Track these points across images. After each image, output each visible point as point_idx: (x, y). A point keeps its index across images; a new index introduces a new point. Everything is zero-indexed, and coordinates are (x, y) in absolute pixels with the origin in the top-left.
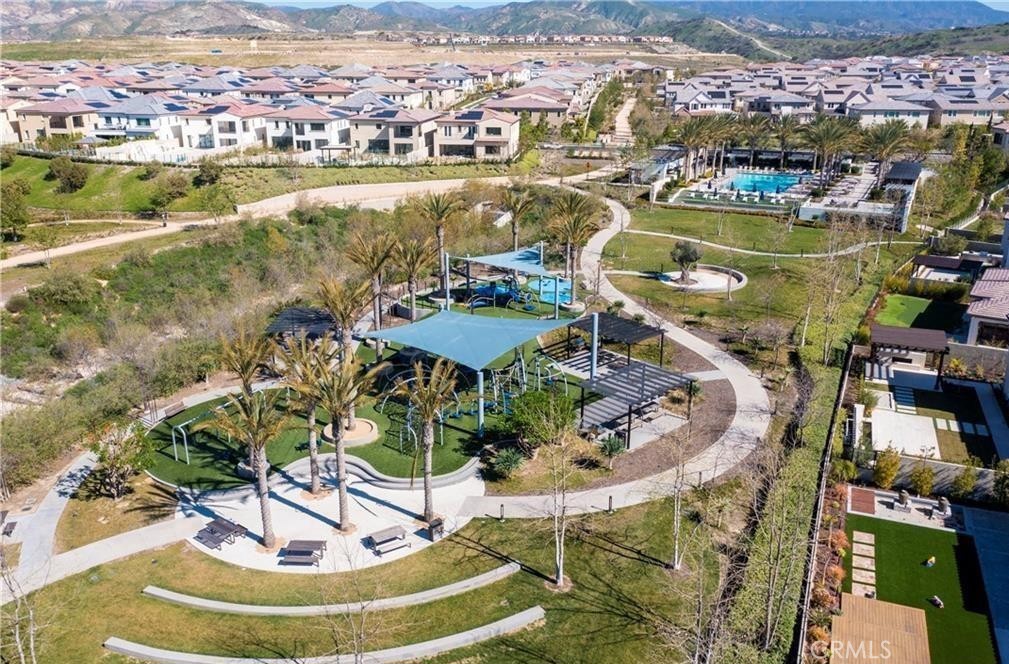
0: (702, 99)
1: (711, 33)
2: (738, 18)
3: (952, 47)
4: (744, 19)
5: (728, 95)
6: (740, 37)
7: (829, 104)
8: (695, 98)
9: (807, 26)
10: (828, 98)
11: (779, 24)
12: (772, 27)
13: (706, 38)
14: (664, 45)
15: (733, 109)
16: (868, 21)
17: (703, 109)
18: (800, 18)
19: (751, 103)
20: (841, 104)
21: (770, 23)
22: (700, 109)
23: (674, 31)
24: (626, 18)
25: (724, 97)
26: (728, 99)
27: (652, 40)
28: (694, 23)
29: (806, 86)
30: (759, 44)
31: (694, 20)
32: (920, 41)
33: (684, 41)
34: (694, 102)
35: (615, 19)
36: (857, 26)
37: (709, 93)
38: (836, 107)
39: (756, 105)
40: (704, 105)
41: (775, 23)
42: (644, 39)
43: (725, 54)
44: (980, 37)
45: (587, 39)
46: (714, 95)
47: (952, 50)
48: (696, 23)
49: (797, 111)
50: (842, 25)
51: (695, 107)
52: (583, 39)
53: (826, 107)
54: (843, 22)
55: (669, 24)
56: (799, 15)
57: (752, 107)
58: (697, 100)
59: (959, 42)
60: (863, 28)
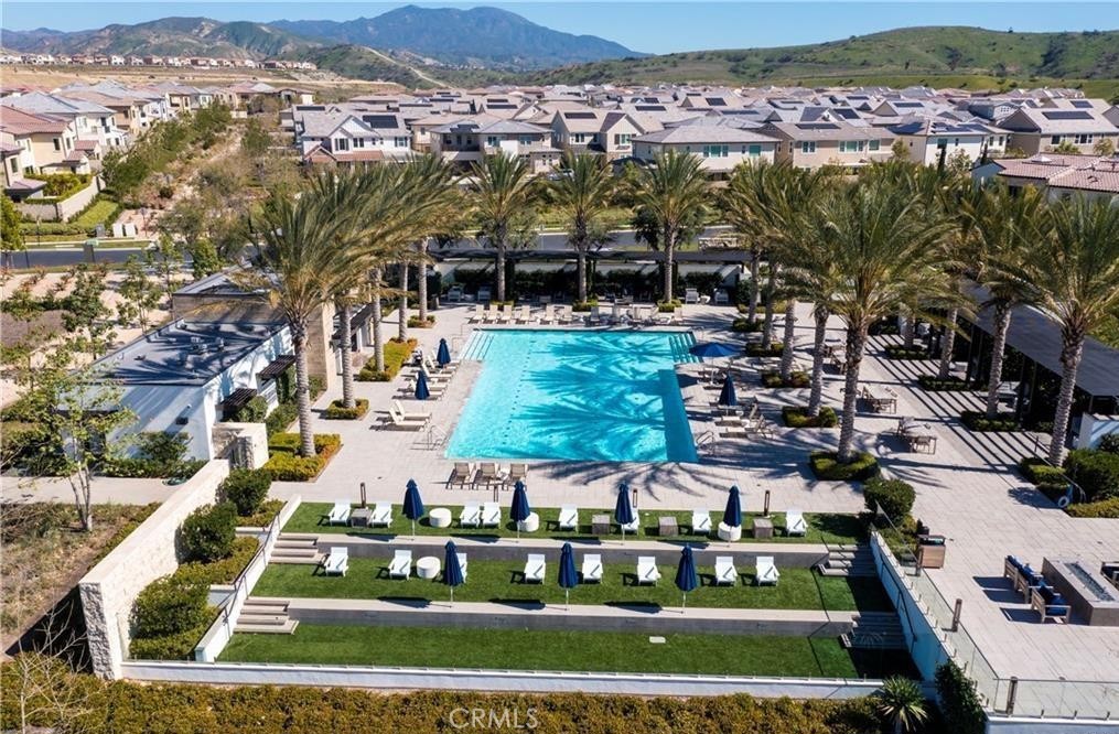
0: (354, 129)
1: (362, 62)
2: (390, 50)
3: (628, 77)
4: (396, 52)
5: (401, 124)
6: (395, 66)
7: (577, 135)
8: (340, 128)
9: (462, 61)
10: (573, 126)
11: (434, 58)
12: (429, 61)
13: (357, 67)
14: (306, 72)
15: (412, 148)
16: (522, 58)
17: (359, 149)
18: (454, 54)
19: (445, 135)
20: (595, 135)
21: (425, 57)
22: (352, 150)
23: (320, 60)
24: (262, 46)
25: (396, 126)
26: (402, 131)
27: (289, 65)
28: (341, 50)
29: (515, 111)
30: (420, 74)
31: (341, 46)
32: (593, 72)
33: (332, 70)
34: (339, 135)
35: (248, 48)
36: (512, 62)
37: (366, 118)
38: (588, 140)
39: (454, 140)
40: (359, 141)
41: (429, 57)
42: (278, 64)
43: (382, 83)
44: (650, 68)
45: (200, 63)
46: (377, 122)
47: (629, 80)
48: (344, 51)
49: (528, 148)
50: (498, 61)
51: (343, 144)
52: (195, 63)
53: (572, 141)
54: (499, 59)
55: (311, 51)
56: (453, 50)
57: (447, 142)
58: (344, 131)
59: (631, 73)
60: (518, 64)
